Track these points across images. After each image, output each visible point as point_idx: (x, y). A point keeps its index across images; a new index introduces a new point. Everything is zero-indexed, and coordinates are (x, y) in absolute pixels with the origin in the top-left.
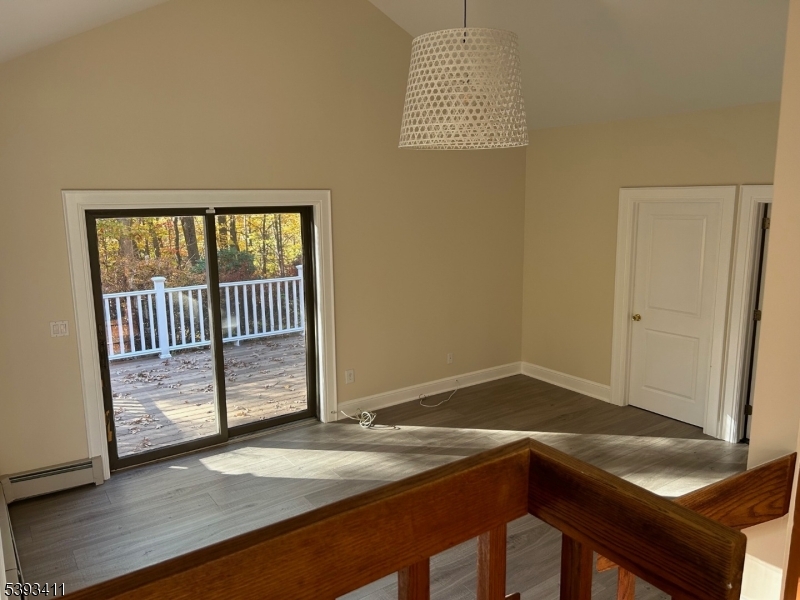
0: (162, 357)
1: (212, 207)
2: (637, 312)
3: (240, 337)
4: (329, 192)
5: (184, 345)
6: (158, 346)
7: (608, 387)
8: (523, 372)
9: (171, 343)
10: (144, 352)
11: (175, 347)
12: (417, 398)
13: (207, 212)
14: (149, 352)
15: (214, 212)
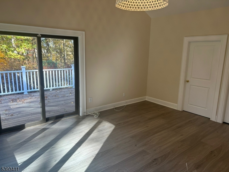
0: (25, 93)
1: (40, 33)
2: (188, 79)
3: (52, 88)
4: (84, 32)
5: (33, 90)
6: (23, 90)
7: (176, 105)
8: (147, 100)
9: (28, 89)
10: (18, 92)
11: (29, 90)
12: (113, 108)
13: (38, 36)
14: (20, 92)
15: (41, 36)
